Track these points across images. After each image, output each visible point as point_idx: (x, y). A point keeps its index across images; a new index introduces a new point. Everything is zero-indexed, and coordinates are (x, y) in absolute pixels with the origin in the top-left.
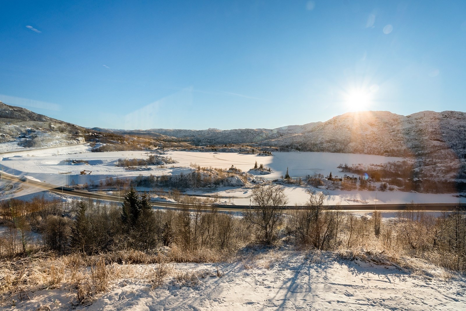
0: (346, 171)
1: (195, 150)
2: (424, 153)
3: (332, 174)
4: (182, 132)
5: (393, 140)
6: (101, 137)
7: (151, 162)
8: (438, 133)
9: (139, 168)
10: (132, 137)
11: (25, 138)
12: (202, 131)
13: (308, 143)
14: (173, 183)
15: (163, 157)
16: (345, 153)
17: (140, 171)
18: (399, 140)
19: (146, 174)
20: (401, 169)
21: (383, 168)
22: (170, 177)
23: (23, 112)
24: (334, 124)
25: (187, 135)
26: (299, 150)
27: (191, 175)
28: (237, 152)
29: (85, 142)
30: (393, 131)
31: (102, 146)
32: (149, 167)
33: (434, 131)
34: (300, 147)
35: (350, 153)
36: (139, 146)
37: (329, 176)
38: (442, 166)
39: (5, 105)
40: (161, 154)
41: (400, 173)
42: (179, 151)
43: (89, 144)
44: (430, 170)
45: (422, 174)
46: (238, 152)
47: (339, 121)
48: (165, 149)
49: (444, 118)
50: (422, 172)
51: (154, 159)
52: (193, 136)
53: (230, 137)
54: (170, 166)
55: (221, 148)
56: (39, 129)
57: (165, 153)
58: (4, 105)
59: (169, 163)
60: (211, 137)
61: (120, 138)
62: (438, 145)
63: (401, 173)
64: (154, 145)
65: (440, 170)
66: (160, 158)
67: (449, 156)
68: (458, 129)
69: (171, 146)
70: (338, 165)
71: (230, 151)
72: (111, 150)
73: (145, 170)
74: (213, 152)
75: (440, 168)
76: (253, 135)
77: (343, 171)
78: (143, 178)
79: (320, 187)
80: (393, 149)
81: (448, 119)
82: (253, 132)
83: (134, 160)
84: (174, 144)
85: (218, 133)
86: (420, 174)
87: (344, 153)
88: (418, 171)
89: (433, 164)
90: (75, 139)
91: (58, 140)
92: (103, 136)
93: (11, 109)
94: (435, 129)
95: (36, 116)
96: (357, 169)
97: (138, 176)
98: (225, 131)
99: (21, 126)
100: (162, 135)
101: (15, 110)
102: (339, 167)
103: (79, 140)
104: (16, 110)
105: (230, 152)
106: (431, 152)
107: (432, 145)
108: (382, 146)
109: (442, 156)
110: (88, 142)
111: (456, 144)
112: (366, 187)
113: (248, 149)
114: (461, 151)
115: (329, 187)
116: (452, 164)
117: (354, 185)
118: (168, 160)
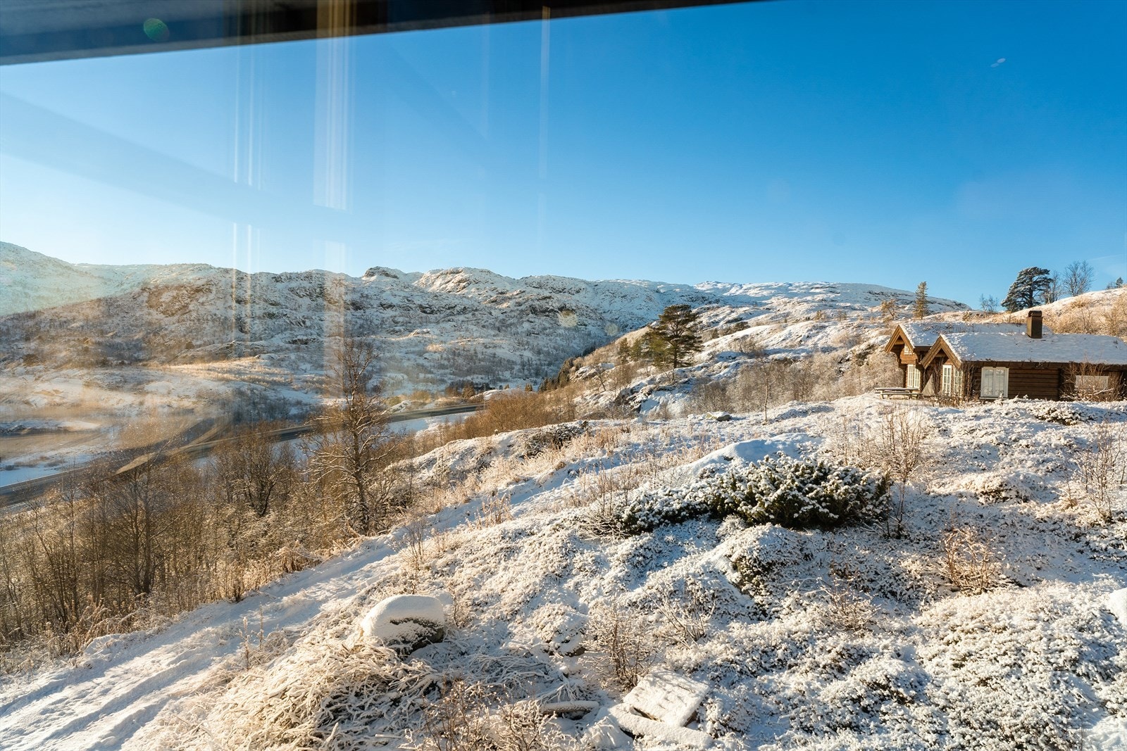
111: (8, 330)
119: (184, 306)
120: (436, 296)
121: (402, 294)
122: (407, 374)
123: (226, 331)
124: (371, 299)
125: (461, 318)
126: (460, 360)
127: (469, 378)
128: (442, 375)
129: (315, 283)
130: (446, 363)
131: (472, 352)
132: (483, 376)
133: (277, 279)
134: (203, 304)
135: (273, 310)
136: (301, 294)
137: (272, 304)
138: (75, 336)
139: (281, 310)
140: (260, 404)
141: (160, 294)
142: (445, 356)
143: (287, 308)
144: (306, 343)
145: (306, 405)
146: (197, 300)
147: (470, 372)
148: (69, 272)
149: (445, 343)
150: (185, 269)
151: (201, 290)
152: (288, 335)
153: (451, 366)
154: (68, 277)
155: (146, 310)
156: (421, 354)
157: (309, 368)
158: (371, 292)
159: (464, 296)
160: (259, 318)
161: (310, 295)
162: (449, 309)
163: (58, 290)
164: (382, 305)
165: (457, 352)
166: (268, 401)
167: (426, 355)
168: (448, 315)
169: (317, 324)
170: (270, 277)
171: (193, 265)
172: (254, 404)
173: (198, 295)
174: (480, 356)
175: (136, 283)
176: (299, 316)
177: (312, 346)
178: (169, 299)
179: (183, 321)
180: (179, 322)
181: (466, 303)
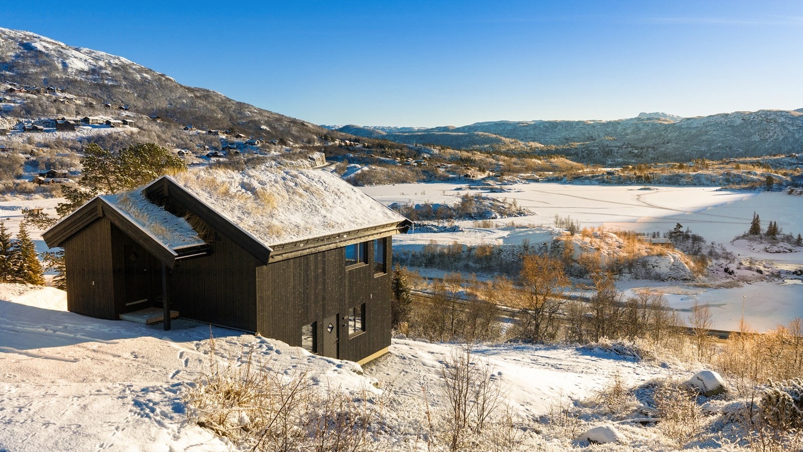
1: (587, 178)
4: (560, 127)
6: (360, 150)
7: (464, 211)
9: (432, 225)
10: (428, 147)
11: (217, 156)
12: (617, 123)
14: (504, 263)
15: (494, 200)
17: (435, 232)
19: (444, 240)
22: (500, 250)
23: (211, 100)
25: (572, 136)
27: (549, 245)
28: (716, 186)
29: (326, 164)
31: (359, 172)
32: (456, 223)
36: (443, 170)
39: (181, 86)
40: (493, 190)
42: (543, 182)
43: (333, 167)
46: (720, 185)
48: (506, 177)
51: (471, 204)
52: (591, 138)
53: (704, 138)
54: (508, 220)
55: (667, 173)
56: (241, 137)
57: (505, 187)
58: (179, 86)
59: (510, 215)
60: (645, 139)
61: (399, 151)
64: (480, 168)
66: (487, 203)
69: (526, 168)
71: (695, 181)
72: (380, 182)
73: (444, 230)
74: (640, 184)
76: (785, 128)
78: (439, 249)
82: (783, 119)
83: (426, 205)
84: (534, 163)
85: (666, 127)
90: (306, 158)
91: (275, 160)
92: (364, 146)
93: (190, 95)
95: (234, 107)
97: (427, 243)
98: (688, 119)
99: (210, 132)
100: (503, 139)
101: (197, 97)
103: (314, 160)
104: (198, 95)
105: (695, 185)
110: (332, 164)
113: (756, 174)
118: (507, 206)
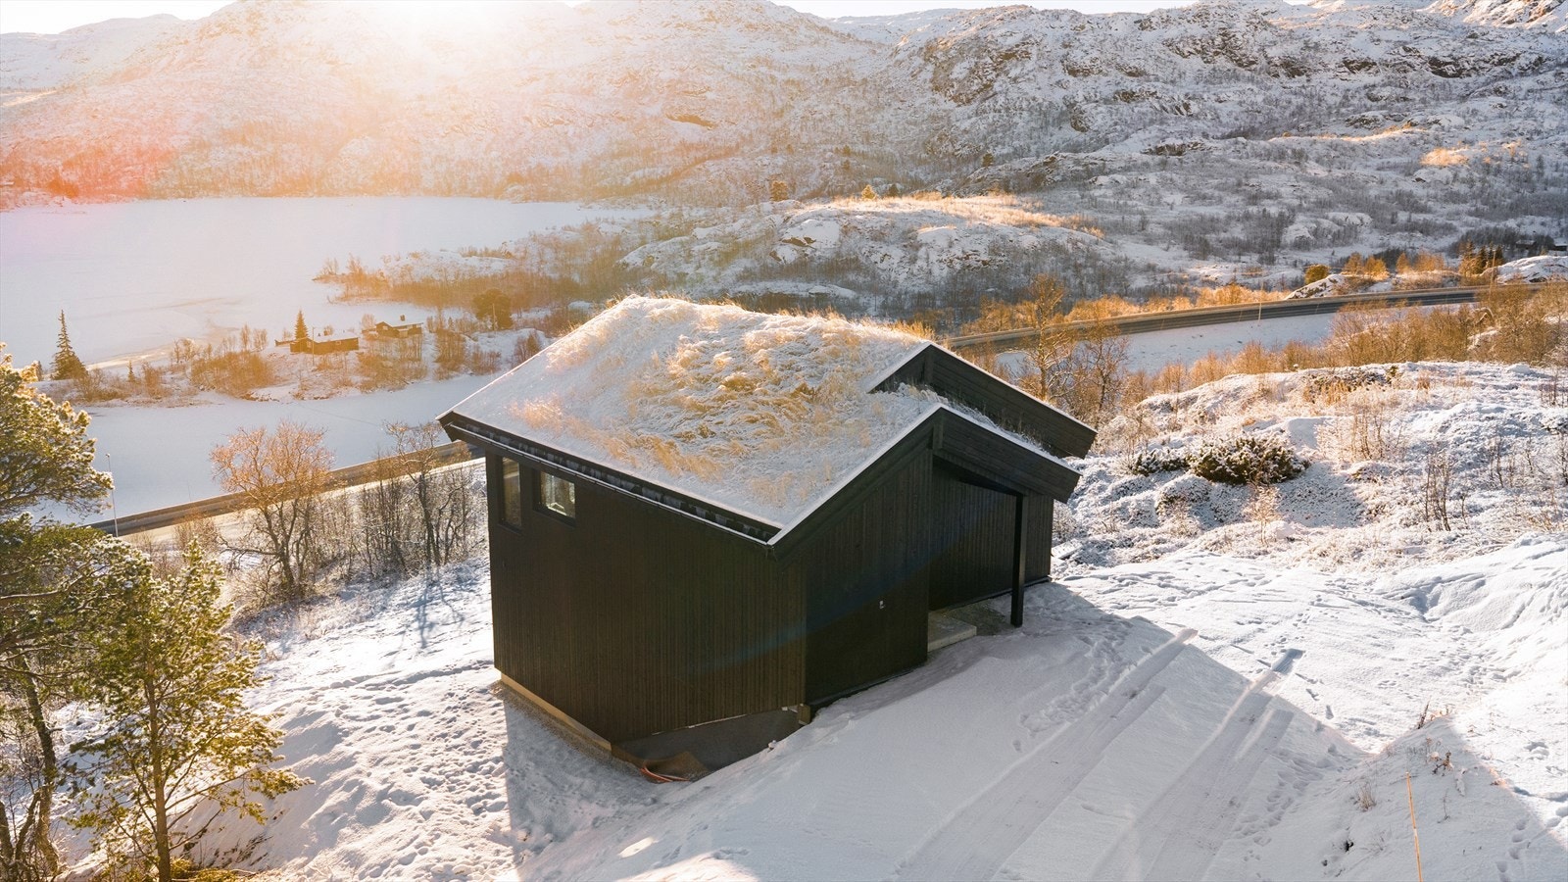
0: (361, 295)
2: (653, 177)
3: (306, 323)
5: (534, 121)
8: (690, 89)
13: (117, 149)
16: (332, 192)
18: (558, 122)
20: (579, 261)
21: (514, 263)
24: (251, 33)
26: (72, 192)
30: (532, 79)
33: (680, 81)
34: (71, 177)
35: (356, 192)
37: (293, 330)
38: (710, 237)
41: (576, 278)
44: (673, 256)
45: (650, 273)
47: (278, 21)
49: (706, 25)
50: (653, 267)
62: (695, 139)
63: (581, 278)
65: (703, 253)
67: (732, 186)
68: (752, 70)
70: (318, 269)
75: (704, 246)
77: (346, 298)
79: (262, 392)
80: (539, 165)
81: (719, 26)
86: (646, 275)
87: (329, 194)
88: (639, 262)
89: (683, 228)
94: (682, 70)
96: (407, 278)
102: (326, 278)
106: (677, 174)
107: (676, 140)
108: (494, 154)
109: (711, 189)
111: (751, 135)
112: (463, 362)
114: (766, 162)
115: (304, 388)
116: (737, 226)
117: (413, 360)
119: (986, 86)
120: (1473, 36)
121: (1394, 36)
122: (1373, 214)
123: (1051, 129)
124: (1325, 51)
125: (1528, 83)
126: (1499, 184)
127: (1512, 223)
128: (1450, 215)
129: (1215, 25)
130: (1463, 189)
131: (1532, 164)
132: (1548, 219)
133: (1143, 23)
134: (1015, 80)
135: (1132, 84)
136: (1186, 50)
137: (1130, 74)
138: (833, 143)
139: (1146, 86)
140: (1085, 267)
141: (951, 65)
142: (1463, 174)
143: (1157, 79)
144: (1180, 153)
145: (1163, 271)
146: (1007, 73)
147: (1516, 210)
148: (828, 36)
149: (1471, 143)
150: (989, 19)
151: (1013, 55)
152: (1154, 133)
153: (1474, 197)
154: (825, 44)
155: (929, 95)
156: (1408, 171)
157: (1178, 203)
158: (1325, 38)
159: (1544, 32)
160: (1106, 101)
161: (1202, 52)
162: (1500, 63)
163: (812, 69)
164: (1347, 63)
165: (1495, 164)
166: (1100, 263)
167: (1421, 174)
168: (1497, 78)
169: (1211, 108)
170: (1131, 20)
171: (1003, 9)
172: (1077, 268)
173: (1009, 64)
174: (1548, 173)
175: (916, 49)
176: (1179, 95)
177: (1190, 157)
178: (964, 75)
179: (984, 112)
180: (977, 114)
181: (1546, 46)
